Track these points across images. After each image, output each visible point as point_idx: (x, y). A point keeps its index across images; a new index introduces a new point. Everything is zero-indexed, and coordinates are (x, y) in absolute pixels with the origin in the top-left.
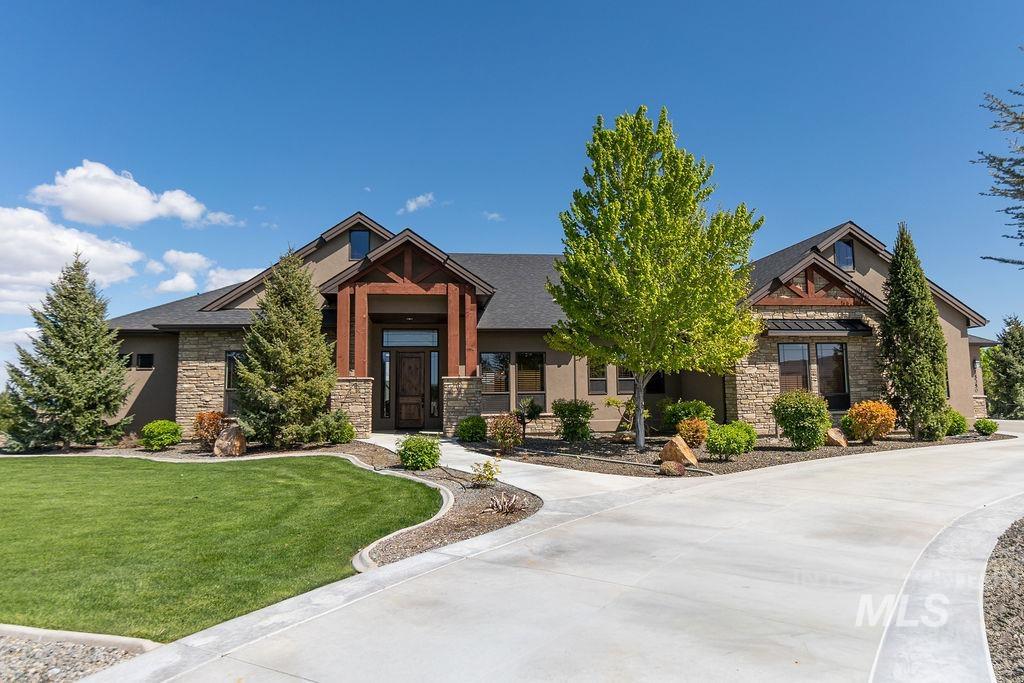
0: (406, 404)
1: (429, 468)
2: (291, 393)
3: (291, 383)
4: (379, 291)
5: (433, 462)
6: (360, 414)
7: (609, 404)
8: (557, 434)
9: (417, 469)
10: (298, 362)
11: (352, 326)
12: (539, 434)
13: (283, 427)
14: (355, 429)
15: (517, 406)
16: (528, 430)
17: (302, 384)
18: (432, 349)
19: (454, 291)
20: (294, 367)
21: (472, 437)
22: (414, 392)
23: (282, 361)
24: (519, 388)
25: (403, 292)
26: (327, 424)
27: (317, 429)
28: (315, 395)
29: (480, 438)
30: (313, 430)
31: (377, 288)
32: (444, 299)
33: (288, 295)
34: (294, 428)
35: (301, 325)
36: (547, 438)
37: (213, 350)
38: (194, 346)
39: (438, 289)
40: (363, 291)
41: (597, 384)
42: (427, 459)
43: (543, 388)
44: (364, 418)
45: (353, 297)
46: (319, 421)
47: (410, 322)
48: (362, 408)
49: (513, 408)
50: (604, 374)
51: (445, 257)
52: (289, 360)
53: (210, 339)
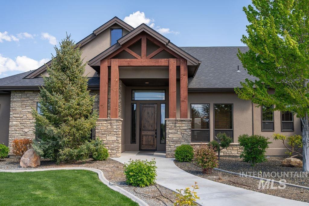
0: (146, 135)
1: (147, 185)
2: (65, 128)
3: (65, 121)
4: (125, 64)
5: (150, 181)
6: (114, 142)
7: (276, 138)
8: (241, 157)
9: (138, 185)
10: (69, 108)
11: (109, 86)
12: (229, 156)
13: (60, 150)
14: (109, 151)
15: (214, 139)
16: (221, 154)
17: (72, 122)
18: (161, 102)
19: (173, 63)
20: (67, 112)
21: (184, 159)
22: (150, 128)
23: (59, 107)
24: (216, 126)
25: (141, 65)
26: (88, 148)
27: (82, 151)
28: (80, 129)
29: (190, 160)
30: (80, 152)
31: (124, 62)
32: (166, 69)
33: (65, 65)
34: (67, 150)
35: (73, 84)
36: (234, 159)
37: (29, 101)
38: (20, 99)
39: (163, 62)
40: (115, 64)
41: (267, 124)
42: (145, 179)
43: (231, 127)
44: (116, 144)
45: (109, 68)
46: (84, 147)
47: (147, 85)
48: (114, 138)
49: (212, 139)
50: (272, 118)
51: (167, 41)
52: (63, 106)
53: (28, 95)
